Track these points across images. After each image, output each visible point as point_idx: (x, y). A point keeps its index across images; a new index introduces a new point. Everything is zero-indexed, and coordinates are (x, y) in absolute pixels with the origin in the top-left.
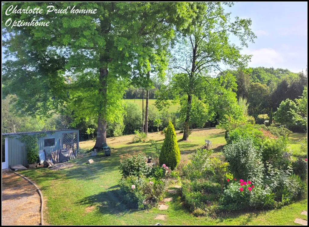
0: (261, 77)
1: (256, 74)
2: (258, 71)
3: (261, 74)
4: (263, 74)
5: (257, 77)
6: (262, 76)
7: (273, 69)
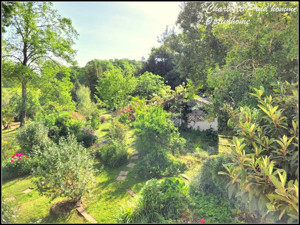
0: (125, 68)
1: (121, 64)
2: (122, 62)
3: (124, 65)
4: (126, 65)
5: (121, 67)
6: (125, 66)
7: (135, 61)
